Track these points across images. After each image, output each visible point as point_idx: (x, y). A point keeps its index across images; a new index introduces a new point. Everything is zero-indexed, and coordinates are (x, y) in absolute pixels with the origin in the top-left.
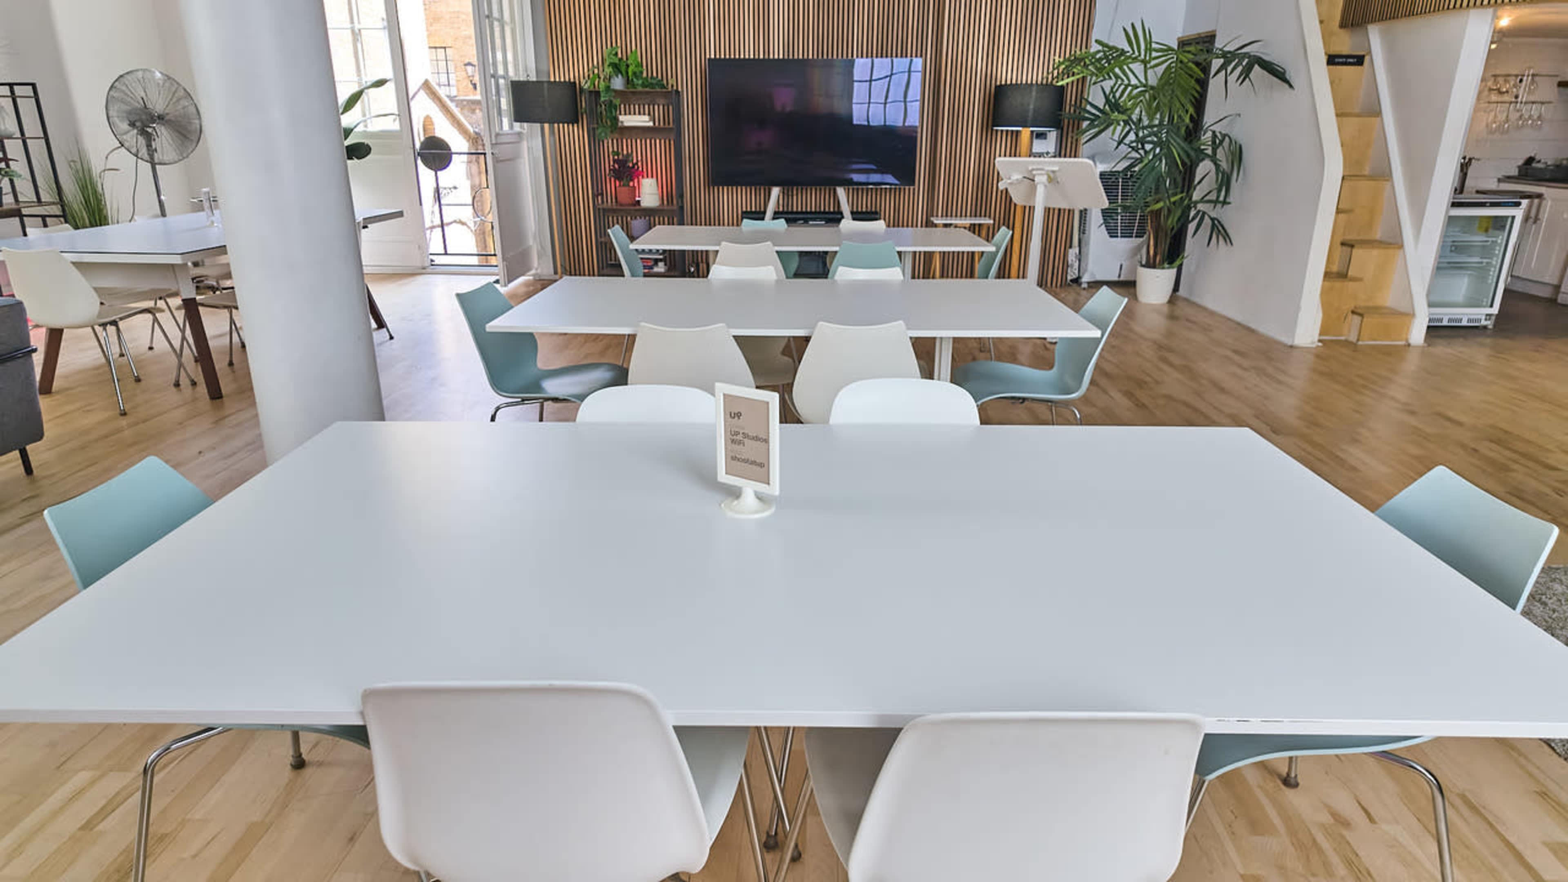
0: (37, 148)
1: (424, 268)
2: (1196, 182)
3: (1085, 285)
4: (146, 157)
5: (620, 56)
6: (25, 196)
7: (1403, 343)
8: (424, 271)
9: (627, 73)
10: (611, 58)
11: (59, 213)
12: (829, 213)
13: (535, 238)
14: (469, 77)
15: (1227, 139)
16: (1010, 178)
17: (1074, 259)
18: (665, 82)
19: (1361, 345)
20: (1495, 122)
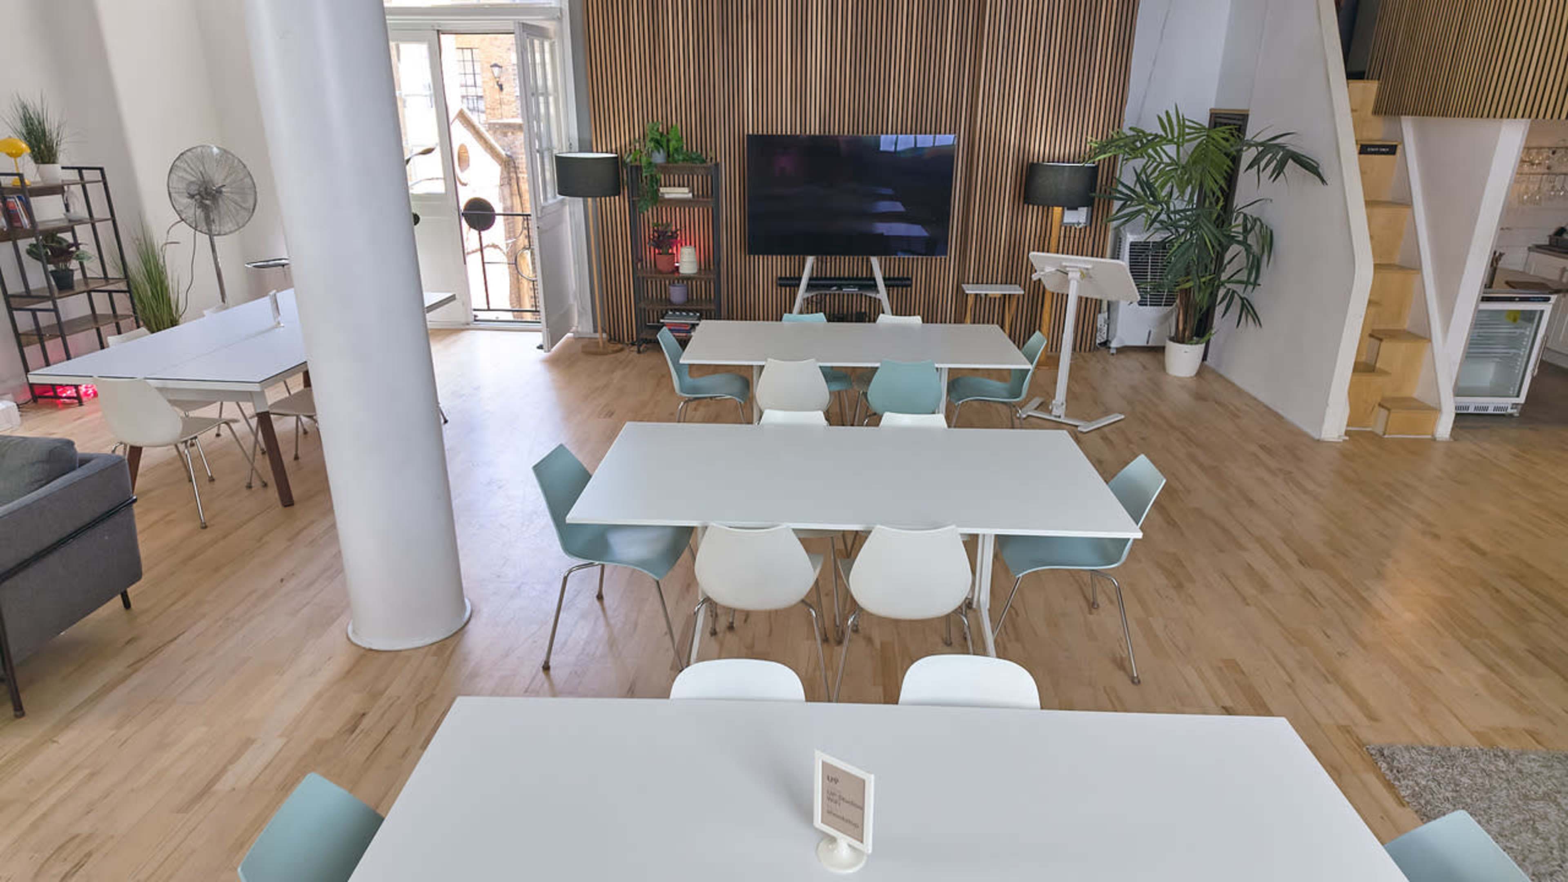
0: (105, 230)
1: (468, 324)
2: (1225, 262)
3: (1113, 351)
4: (205, 229)
5: (660, 130)
6: (94, 272)
7: (1429, 437)
8: (467, 327)
9: (668, 147)
10: (653, 134)
11: (126, 289)
12: (862, 279)
13: (575, 297)
14: (495, 78)
15: (1258, 223)
16: (1043, 271)
17: (1103, 324)
18: (704, 155)
19: (1387, 438)
20: (1527, 193)
